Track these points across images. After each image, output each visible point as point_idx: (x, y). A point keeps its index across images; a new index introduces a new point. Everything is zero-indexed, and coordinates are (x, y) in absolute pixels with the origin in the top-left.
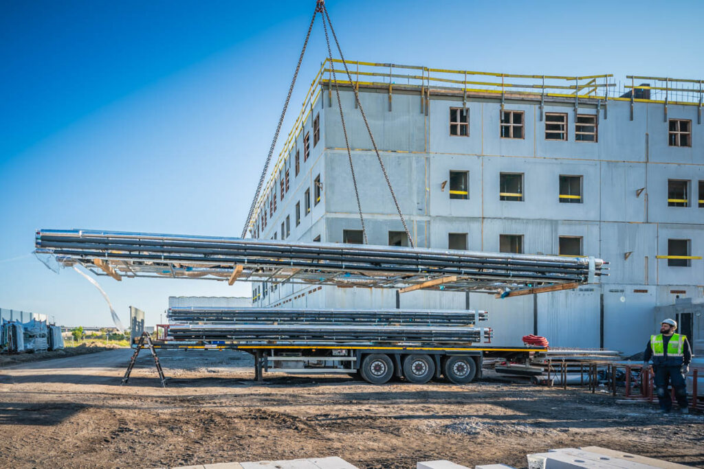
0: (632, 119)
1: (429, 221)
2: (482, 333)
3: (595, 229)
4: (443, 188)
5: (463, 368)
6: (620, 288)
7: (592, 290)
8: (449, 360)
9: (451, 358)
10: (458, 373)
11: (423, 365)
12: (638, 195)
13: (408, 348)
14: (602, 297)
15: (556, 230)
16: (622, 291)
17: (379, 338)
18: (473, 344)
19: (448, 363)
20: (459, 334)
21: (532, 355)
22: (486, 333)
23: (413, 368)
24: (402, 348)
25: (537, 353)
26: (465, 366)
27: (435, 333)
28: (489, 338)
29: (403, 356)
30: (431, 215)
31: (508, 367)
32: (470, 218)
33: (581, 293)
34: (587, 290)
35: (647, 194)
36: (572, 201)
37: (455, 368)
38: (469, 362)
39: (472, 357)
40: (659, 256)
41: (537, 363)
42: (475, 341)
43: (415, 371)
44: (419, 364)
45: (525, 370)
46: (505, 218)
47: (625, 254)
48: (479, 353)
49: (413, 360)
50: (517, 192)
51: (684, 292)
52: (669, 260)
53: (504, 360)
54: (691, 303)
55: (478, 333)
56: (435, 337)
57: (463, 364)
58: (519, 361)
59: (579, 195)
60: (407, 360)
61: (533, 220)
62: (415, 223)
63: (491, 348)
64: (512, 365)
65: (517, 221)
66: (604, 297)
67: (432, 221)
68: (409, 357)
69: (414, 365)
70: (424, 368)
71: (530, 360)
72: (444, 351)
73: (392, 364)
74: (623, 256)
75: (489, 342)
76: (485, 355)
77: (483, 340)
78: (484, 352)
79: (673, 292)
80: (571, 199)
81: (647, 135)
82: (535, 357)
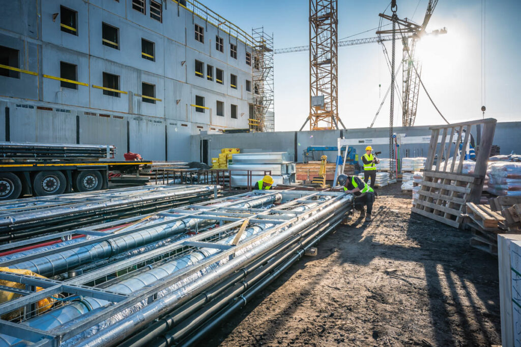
0: (179, 16)
1: (41, 46)
2: (108, 150)
3: (162, 81)
4: (55, 18)
5: (92, 181)
6: (175, 122)
7: (161, 122)
8: (80, 175)
9: (82, 173)
10: (88, 186)
11: (55, 181)
12: (182, 65)
13: (38, 165)
14: (166, 126)
15: (140, 77)
16: (176, 124)
17: (5, 155)
18: (100, 160)
19: (79, 177)
20: (89, 150)
21: (141, 167)
22: (111, 150)
23: (44, 185)
24: (32, 165)
25: (146, 165)
26: (94, 179)
27: (67, 150)
28: (113, 154)
29: (33, 173)
30: (43, 40)
31: (121, 178)
32: (79, 52)
33: (155, 124)
34: (158, 122)
35: (186, 66)
36: (148, 58)
37: (85, 182)
38: (97, 176)
39: (100, 171)
40: (192, 104)
41: (145, 173)
42: (103, 157)
43: (46, 188)
44: (50, 181)
45: (135, 179)
46: (106, 60)
47: (177, 101)
48: (105, 167)
49: (44, 177)
50: (113, 42)
51: (202, 127)
52: (196, 108)
53: (118, 172)
54: (207, 134)
55: (104, 150)
56: (67, 153)
57: (92, 177)
58: (130, 172)
59: (153, 56)
60: (37, 177)
61: (126, 66)
62: (26, 43)
63: (115, 162)
64: (124, 176)
65: (115, 64)
66: (167, 127)
67: (44, 46)
68: (40, 174)
69: (45, 181)
70: (56, 184)
71: (140, 171)
72: (76, 166)
73: (20, 182)
74: (176, 102)
75: (113, 158)
76: (110, 168)
77: (109, 156)
78: (109, 166)
79: (198, 127)
80: (147, 57)
81: (186, 29)
82: (143, 169)
